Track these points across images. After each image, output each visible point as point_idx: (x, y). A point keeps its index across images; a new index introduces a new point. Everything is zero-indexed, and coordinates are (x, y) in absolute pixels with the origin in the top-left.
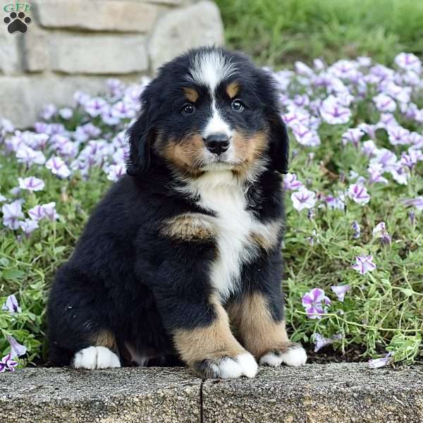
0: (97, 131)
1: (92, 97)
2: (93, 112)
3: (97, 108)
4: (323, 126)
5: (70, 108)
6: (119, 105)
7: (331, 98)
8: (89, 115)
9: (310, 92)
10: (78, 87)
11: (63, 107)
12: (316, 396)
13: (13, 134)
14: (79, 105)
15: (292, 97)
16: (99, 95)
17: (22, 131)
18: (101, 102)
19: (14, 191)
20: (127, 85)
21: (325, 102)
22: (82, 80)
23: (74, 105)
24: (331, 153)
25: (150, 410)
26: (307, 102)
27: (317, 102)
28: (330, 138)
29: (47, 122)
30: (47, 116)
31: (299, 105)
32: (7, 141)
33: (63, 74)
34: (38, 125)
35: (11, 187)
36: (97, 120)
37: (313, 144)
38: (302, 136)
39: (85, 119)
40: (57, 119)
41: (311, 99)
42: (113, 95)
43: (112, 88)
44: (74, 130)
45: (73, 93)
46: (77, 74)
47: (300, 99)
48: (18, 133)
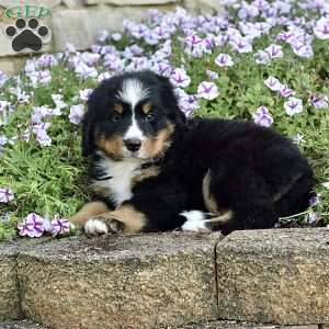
0: (141, 50)
1: (137, 23)
2: (138, 35)
3: (141, 32)
4: (316, 41)
5: (119, 32)
6: (157, 29)
7: (323, 18)
8: (134, 38)
9: (306, 15)
10: (126, 16)
11: (114, 32)
12: (304, 253)
13: (74, 54)
14: (127, 30)
15: (293, 19)
16: (143, 22)
17: (82, 52)
18: (144, 27)
19: (75, 99)
20: (165, 13)
21: (319, 22)
22: (129, 10)
23: (123, 30)
24: (323, 62)
25: (175, 265)
26: (304, 22)
27: (312, 23)
28: (322, 50)
29: (102, 44)
30: (102, 39)
31: (297, 25)
32: (70, 60)
33: (114, 6)
34: (94, 47)
35: (72, 96)
36: (141, 42)
37: (308, 56)
38: (298, 49)
39: (132, 41)
40: (110, 41)
41: (307, 20)
42: (153, 22)
43: (153, 16)
44: (123, 50)
45: (122, 20)
46: (125, 6)
47: (298, 20)
48: (78, 53)
